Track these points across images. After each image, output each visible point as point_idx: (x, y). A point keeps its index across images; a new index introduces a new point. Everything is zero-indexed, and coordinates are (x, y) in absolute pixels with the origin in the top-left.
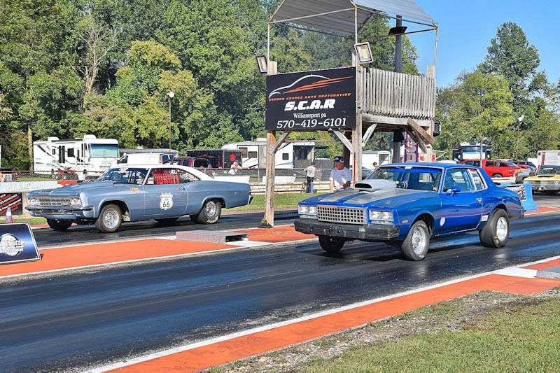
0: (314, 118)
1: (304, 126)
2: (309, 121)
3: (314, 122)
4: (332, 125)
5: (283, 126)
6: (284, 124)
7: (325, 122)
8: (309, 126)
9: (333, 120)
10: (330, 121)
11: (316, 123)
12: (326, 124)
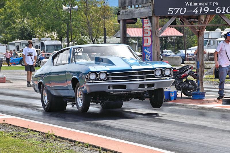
0: (206, 6)
1: (196, 13)
2: (201, 8)
3: (206, 9)
4: (224, 12)
5: (175, 12)
6: (175, 11)
7: (217, 10)
8: (201, 13)
9: (224, 8)
10: (222, 9)
11: (208, 11)
12: (218, 11)
